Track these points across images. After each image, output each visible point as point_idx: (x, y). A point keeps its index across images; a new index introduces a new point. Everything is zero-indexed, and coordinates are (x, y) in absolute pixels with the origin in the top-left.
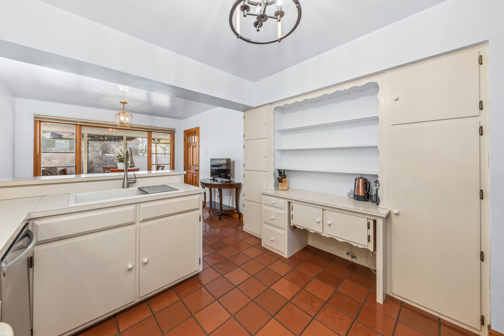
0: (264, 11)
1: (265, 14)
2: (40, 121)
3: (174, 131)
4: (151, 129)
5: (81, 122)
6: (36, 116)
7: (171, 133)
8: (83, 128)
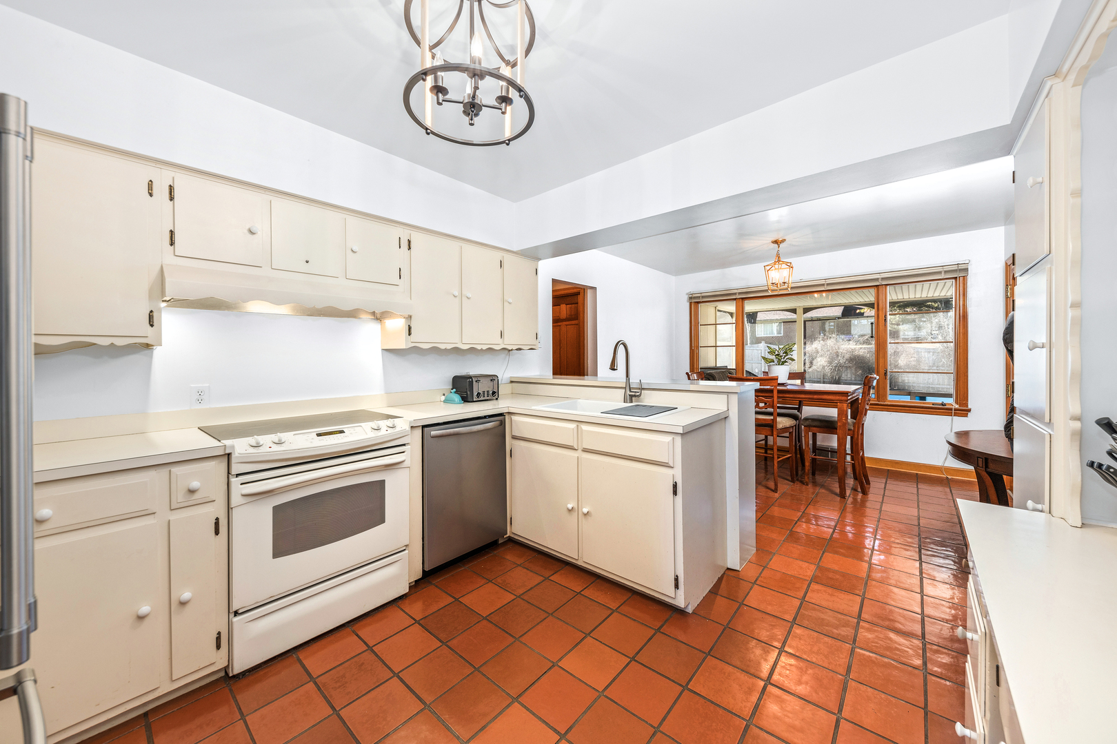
0: (474, 97)
1: (476, 101)
2: (696, 302)
3: (966, 270)
4: (883, 279)
5: (740, 293)
6: (691, 296)
7: (956, 278)
8: (746, 302)
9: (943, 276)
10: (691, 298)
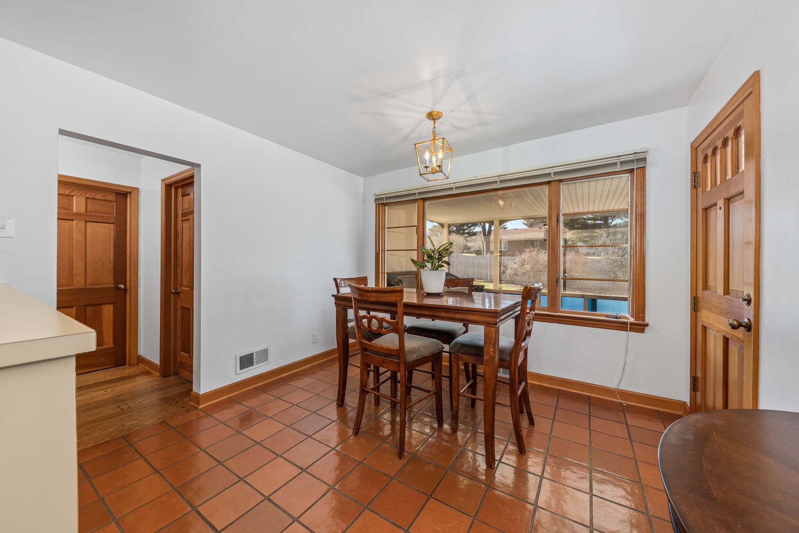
2: (383, 203)
3: (644, 159)
4: (556, 173)
5: (419, 193)
6: (376, 197)
7: (631, 171)
8: (427, 203)
9: (618, 168)
10: (376, 200)
